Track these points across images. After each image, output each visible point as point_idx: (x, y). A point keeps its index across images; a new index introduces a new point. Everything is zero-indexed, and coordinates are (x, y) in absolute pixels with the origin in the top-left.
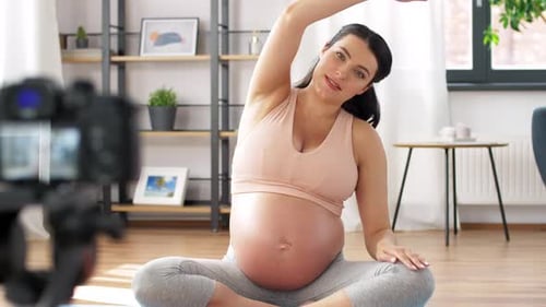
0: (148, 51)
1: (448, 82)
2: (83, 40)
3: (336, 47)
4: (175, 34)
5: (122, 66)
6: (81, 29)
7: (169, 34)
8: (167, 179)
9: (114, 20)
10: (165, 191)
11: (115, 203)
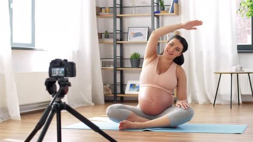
0: (131, 39)
1: (238, 50)
2: (107, 36)
3: (170, 42)
4: (140, 33)
5: (121, 45)
6: (106, 31)
7: (138, 33)
8: (137, 85)
9: (118, 28)
10: (136, 89)
11: (119, 94)
